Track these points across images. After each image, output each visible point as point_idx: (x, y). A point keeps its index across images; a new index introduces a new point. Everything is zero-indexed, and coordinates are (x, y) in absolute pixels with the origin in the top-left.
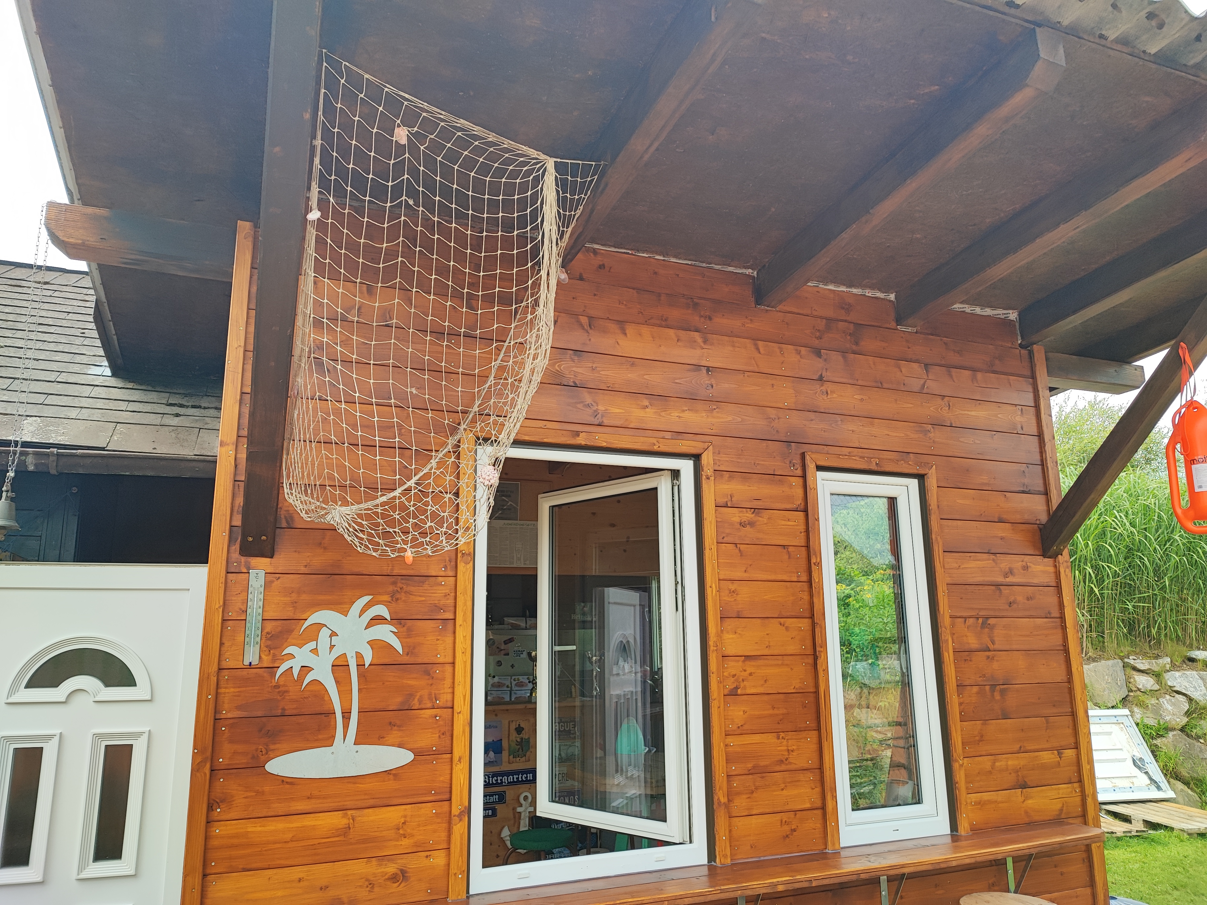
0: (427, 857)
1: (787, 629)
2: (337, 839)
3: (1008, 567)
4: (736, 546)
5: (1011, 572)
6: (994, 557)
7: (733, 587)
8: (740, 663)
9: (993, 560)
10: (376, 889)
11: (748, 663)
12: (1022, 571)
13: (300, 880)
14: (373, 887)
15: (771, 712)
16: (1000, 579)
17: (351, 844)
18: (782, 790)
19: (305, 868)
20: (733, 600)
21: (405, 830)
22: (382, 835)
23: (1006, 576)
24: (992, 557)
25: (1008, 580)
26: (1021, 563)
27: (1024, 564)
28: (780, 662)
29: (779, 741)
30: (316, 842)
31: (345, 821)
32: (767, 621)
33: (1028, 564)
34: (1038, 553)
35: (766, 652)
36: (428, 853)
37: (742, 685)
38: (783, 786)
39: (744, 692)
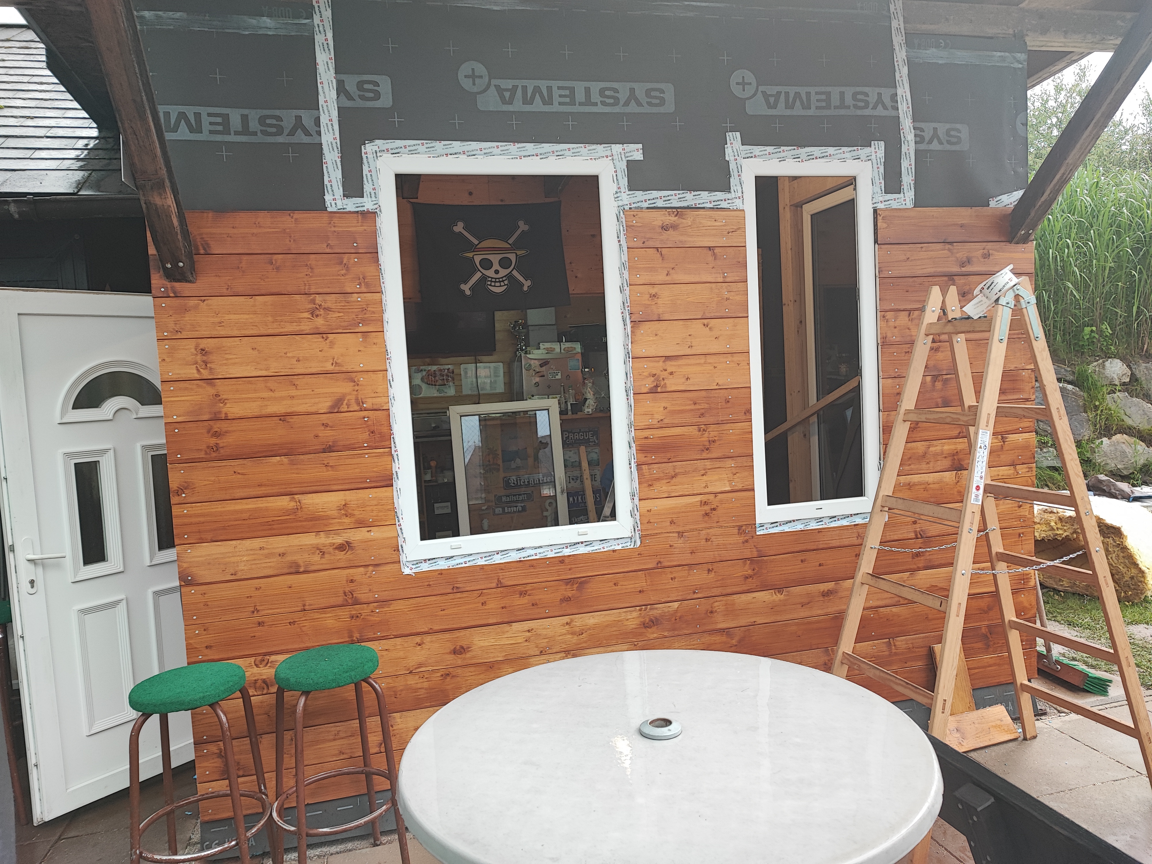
0: (368, 531)
1: (711, 329)
2: (288, 517)
3: (965, 255)
4: (658, 251)
5: (969, 261)
6: (950, 246)
7: (653, 290)
8: (661, 363)
9: (949, 250)
10: (326, 556)
11: (669, 363)
12: (983, 260)
13: (261, 548)
14: (323, 554)
15: (693, 407)
16: (956, 269)
17: (301, 521)
18: (703, 475)
19: (265, 539)
20: (654, 303)
21: (347, 511)
22: (326, 514)
23: (962, 265)
24: (948, 246)
25: (963, 269)
26: (982, 251)
27: (986, 251)
28: (702, 361)
29: (701, 433)
30: (270, 519)
31: (292, 504)
32: (689, 323)
33: (990, 251)
34: (1003, 239)
35: (689, 352)
36: (369, 529)
37: (662, 383)
38: (703, 472)
39: (664, 390)
